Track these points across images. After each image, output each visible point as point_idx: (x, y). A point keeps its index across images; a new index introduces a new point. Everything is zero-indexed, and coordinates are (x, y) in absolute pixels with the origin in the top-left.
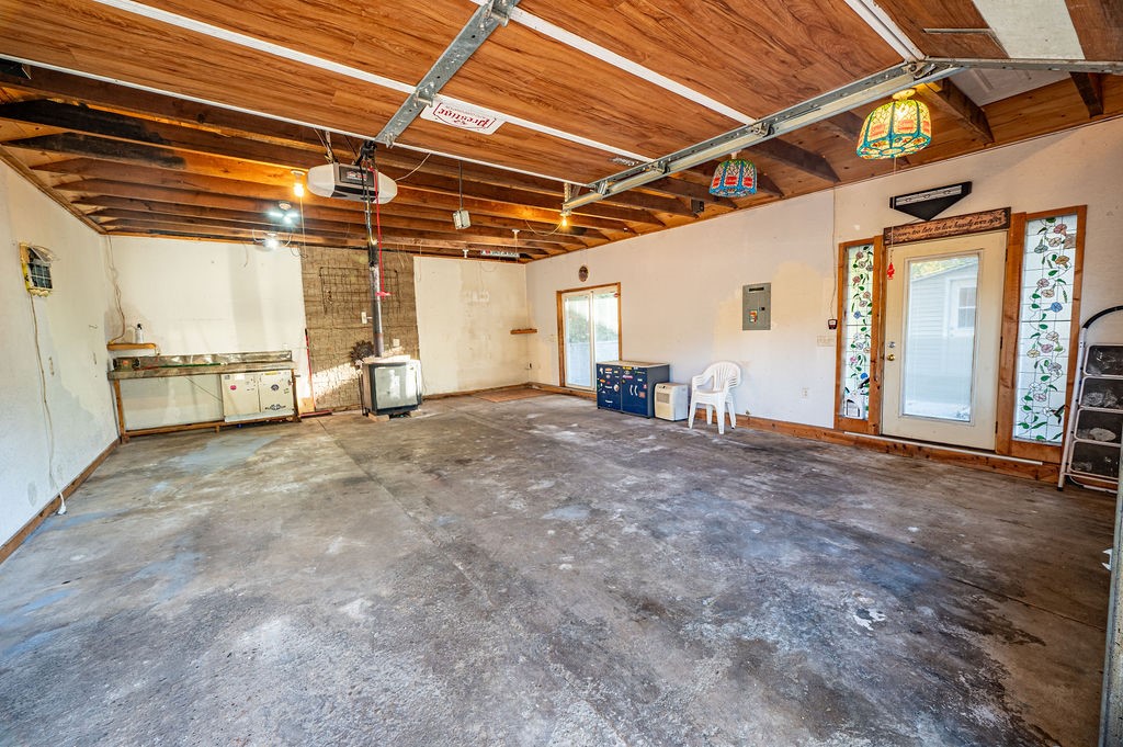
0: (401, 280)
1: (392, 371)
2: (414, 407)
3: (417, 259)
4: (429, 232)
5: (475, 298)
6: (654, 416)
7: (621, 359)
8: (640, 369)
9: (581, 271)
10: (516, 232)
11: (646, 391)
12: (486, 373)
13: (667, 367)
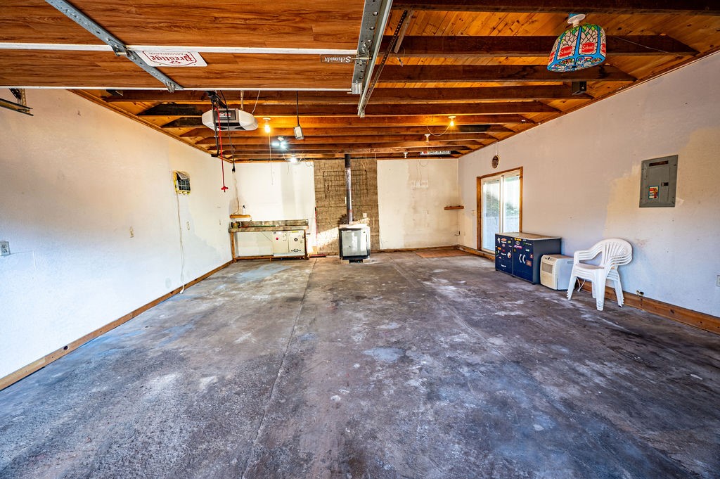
0: (368, 176)
1: (353, 233)
2: (365, 257)
3: (380, 162)
4: (375, 143)
5: (418, 185)
6: (539, 283)
7: (521, 232)
8: (527, 241)
9: (494, 159)
10: (427, 136)
11: (532, 260)
12: (425, 236)
13: (559, 241)
